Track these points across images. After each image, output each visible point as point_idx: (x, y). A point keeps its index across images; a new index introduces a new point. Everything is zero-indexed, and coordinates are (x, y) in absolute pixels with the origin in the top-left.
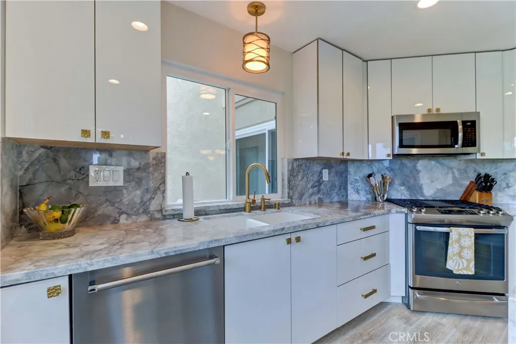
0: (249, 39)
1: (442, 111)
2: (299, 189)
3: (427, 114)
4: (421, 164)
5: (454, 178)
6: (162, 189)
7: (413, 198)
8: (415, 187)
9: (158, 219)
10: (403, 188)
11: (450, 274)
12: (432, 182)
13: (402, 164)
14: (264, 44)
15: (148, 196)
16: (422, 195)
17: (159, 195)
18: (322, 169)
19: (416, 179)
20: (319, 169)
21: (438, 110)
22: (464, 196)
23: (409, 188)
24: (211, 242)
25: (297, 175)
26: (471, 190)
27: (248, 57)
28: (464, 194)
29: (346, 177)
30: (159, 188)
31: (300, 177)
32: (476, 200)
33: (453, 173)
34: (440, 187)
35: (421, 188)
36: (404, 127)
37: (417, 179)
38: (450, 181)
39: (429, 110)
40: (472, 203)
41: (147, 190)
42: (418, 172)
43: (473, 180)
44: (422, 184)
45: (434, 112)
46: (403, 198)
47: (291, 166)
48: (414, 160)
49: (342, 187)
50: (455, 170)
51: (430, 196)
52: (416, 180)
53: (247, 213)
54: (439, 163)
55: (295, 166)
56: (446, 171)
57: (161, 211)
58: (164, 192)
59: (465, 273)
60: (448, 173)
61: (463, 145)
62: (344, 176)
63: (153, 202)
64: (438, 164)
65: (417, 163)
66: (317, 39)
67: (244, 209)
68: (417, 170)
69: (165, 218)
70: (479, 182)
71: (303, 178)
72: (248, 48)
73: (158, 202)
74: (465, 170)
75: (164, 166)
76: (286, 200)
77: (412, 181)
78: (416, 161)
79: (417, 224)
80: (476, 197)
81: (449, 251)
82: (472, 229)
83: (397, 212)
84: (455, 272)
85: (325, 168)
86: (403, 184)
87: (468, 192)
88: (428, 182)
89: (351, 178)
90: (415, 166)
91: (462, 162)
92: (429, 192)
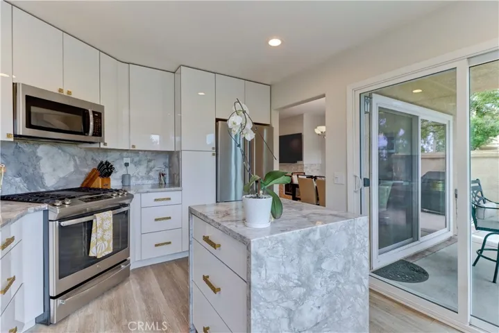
1: (73, 95)
3: (56, 93)
4: (42, 150)
5: (76, 166)
7: (33, 191)
8: (35, 177)
10: (18, 179)
11: (95, 260)
12: (54, 170)
16: (44, 186)
21: (69, 93)
22: (86, 183)
23: (27, 180)
26: (94, 176)
28: (85, 181)
32: (99, 185)
33: (75, 160)
34: (62, 176)
35: (42, 178)
37: (37, 167)
38: (72, 169)
39: (61, 90)
40: (95, 189)
42: (38, 159)
43: (96, 167)
44: (43, 174)
45: (65, 93)
48: (33, 145)
50: (76, 158)
51: (52, 186)
52: (35, 168)
54: (63, 151)
56: (68, 158)
59: (107, 253)
60: (70, 160)
61: (93, 135)
64: (60, 151)
65: (37, 148)
68: (37, 157)
70: (102, 169)
74: (85, 158)
77: (31, 170)
78: (36, 146)
79: (60, 220)
80: (98, 183)
81: (92, 238)
82: (111, 212)
83: (36, 211)
84: (98, 257)
86: (19, 175)
87: (90, 178)
88: (50, 170)
90: (34, 153)
91: (82, 150)
92: (51, 182)
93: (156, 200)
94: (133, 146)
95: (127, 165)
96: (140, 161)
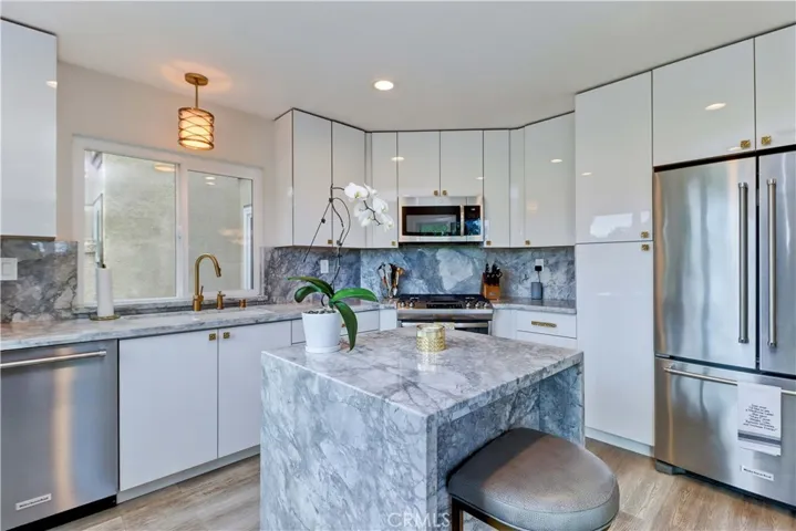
0: (185, 114)
1: (450, 195)
2: (283, 283)
4: (441, 254)
5: (474, 269)
6: (72, 284)
7: (432, 293)
8: (435, 281)
9: (66, 319)
10: (421, 281)
12: (452, 274)
13: (421, 253)
14: (205, 122)
15: (52, 292)
16: (442, 289)
17: (68, 291)
18: (320, 259)
19: (435, 270)
20: (315, 260)
21: (445, 193)
23: (429, 282)
24: (98, 334)
25: (280, 266)
27: (184, 134)
29: (358, 269)
30: (67, 283)
31: (283, 270)
33: (474, 263)
34: (460, 280)
35: (440, 280)
36: (408, 211)
37: (437, 270)
38: (470, 273)
39: (436, 193)
41: (52, 286)
42: (437, 262)
44: (441, 276)
45: (441, 194)
46: (422, 293)
47: (269, 256)
49: (351, 281)
50: (475, 260)
51: (450, 291)
52: (435, 272)
53: (195, 312)
54: (460, 253)
55: (276, 255)
56: (467, 261)
57: (70, 309)
58: (75, 287)
60: (468, 263)
61: (466, 233)
62: (354, 267)
63: (59, 299)
64: (458, 254)
65: (436, 252)
66: (292, 110)
67: (191, 308)
68: (436, 261)
69: (76, 316)
71: (288, 270)
72: (185, 125)
73: (66, 299)
74: (486, 260)
75: (76, 258)
76: (263, 297)
77: (431, 273)
78: (435, 250)
79: (405, 320)
85: (324, 258)
86: (422, 277)
88: (448, 274)
89: (364, 271)
90: (434, 256)
91: (482, 251)
92: (449, 286)
93: (534, 323)
94: (528, 242)
95: (538, 269)
96: (557, 263)
